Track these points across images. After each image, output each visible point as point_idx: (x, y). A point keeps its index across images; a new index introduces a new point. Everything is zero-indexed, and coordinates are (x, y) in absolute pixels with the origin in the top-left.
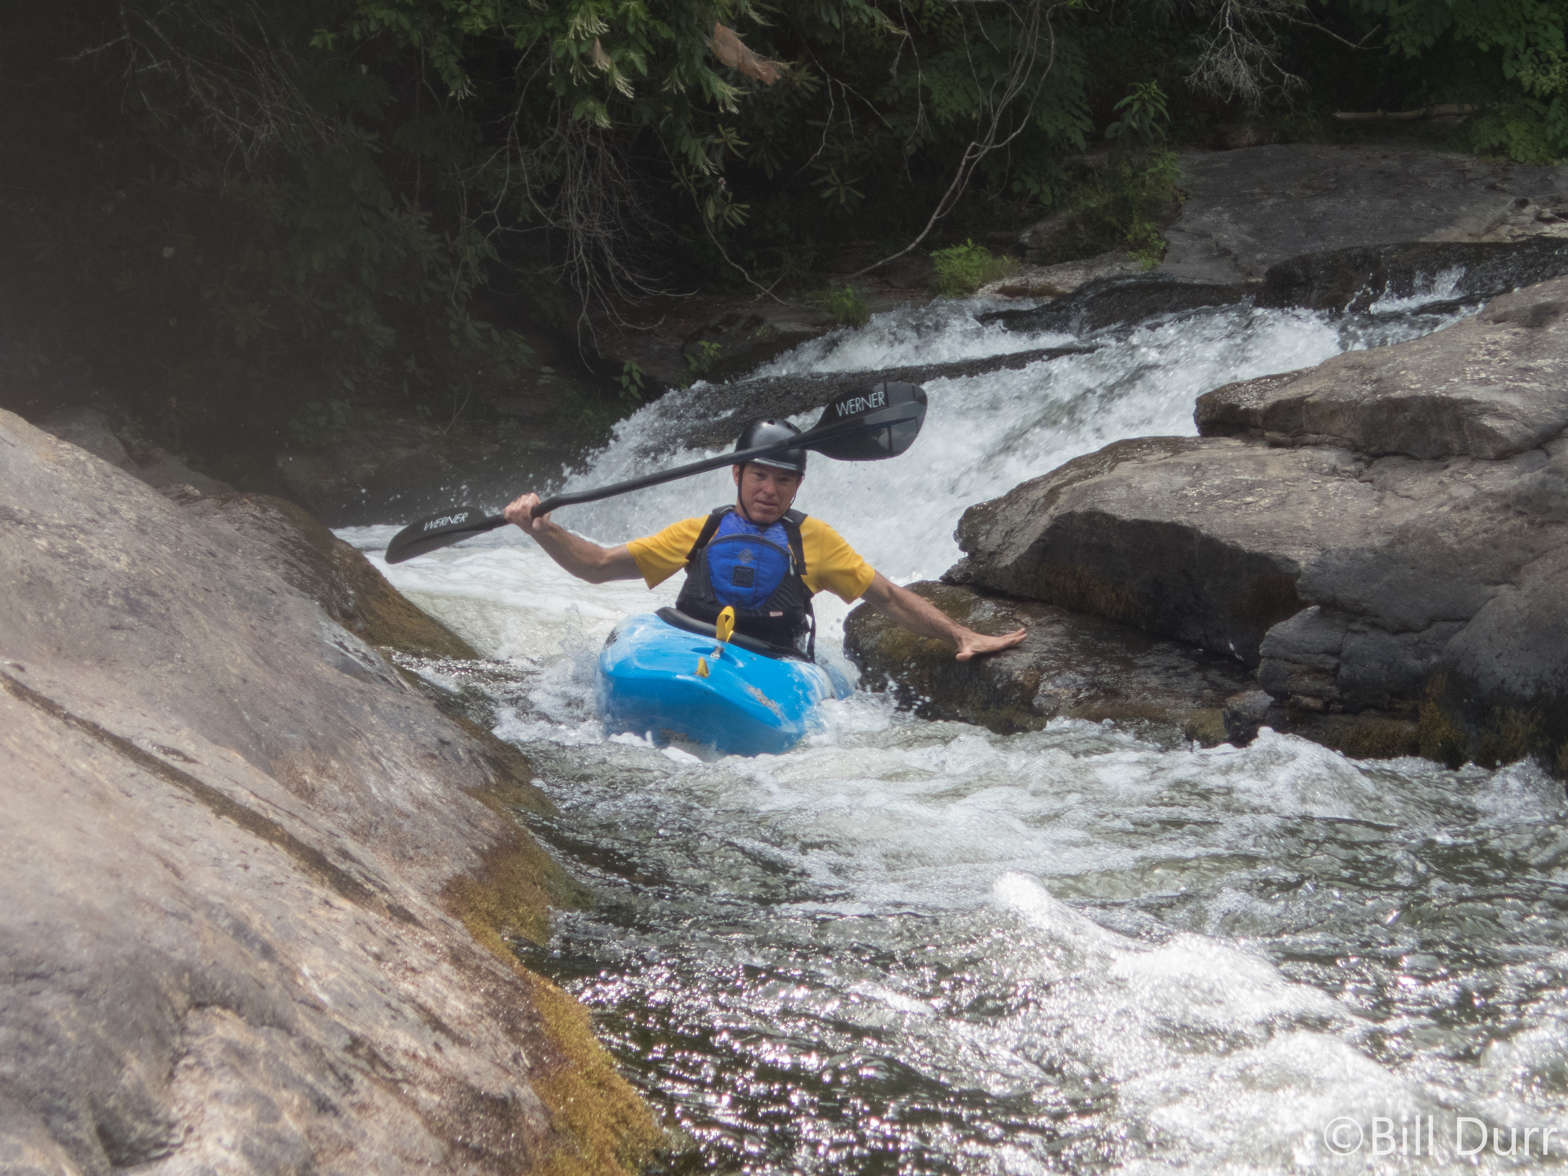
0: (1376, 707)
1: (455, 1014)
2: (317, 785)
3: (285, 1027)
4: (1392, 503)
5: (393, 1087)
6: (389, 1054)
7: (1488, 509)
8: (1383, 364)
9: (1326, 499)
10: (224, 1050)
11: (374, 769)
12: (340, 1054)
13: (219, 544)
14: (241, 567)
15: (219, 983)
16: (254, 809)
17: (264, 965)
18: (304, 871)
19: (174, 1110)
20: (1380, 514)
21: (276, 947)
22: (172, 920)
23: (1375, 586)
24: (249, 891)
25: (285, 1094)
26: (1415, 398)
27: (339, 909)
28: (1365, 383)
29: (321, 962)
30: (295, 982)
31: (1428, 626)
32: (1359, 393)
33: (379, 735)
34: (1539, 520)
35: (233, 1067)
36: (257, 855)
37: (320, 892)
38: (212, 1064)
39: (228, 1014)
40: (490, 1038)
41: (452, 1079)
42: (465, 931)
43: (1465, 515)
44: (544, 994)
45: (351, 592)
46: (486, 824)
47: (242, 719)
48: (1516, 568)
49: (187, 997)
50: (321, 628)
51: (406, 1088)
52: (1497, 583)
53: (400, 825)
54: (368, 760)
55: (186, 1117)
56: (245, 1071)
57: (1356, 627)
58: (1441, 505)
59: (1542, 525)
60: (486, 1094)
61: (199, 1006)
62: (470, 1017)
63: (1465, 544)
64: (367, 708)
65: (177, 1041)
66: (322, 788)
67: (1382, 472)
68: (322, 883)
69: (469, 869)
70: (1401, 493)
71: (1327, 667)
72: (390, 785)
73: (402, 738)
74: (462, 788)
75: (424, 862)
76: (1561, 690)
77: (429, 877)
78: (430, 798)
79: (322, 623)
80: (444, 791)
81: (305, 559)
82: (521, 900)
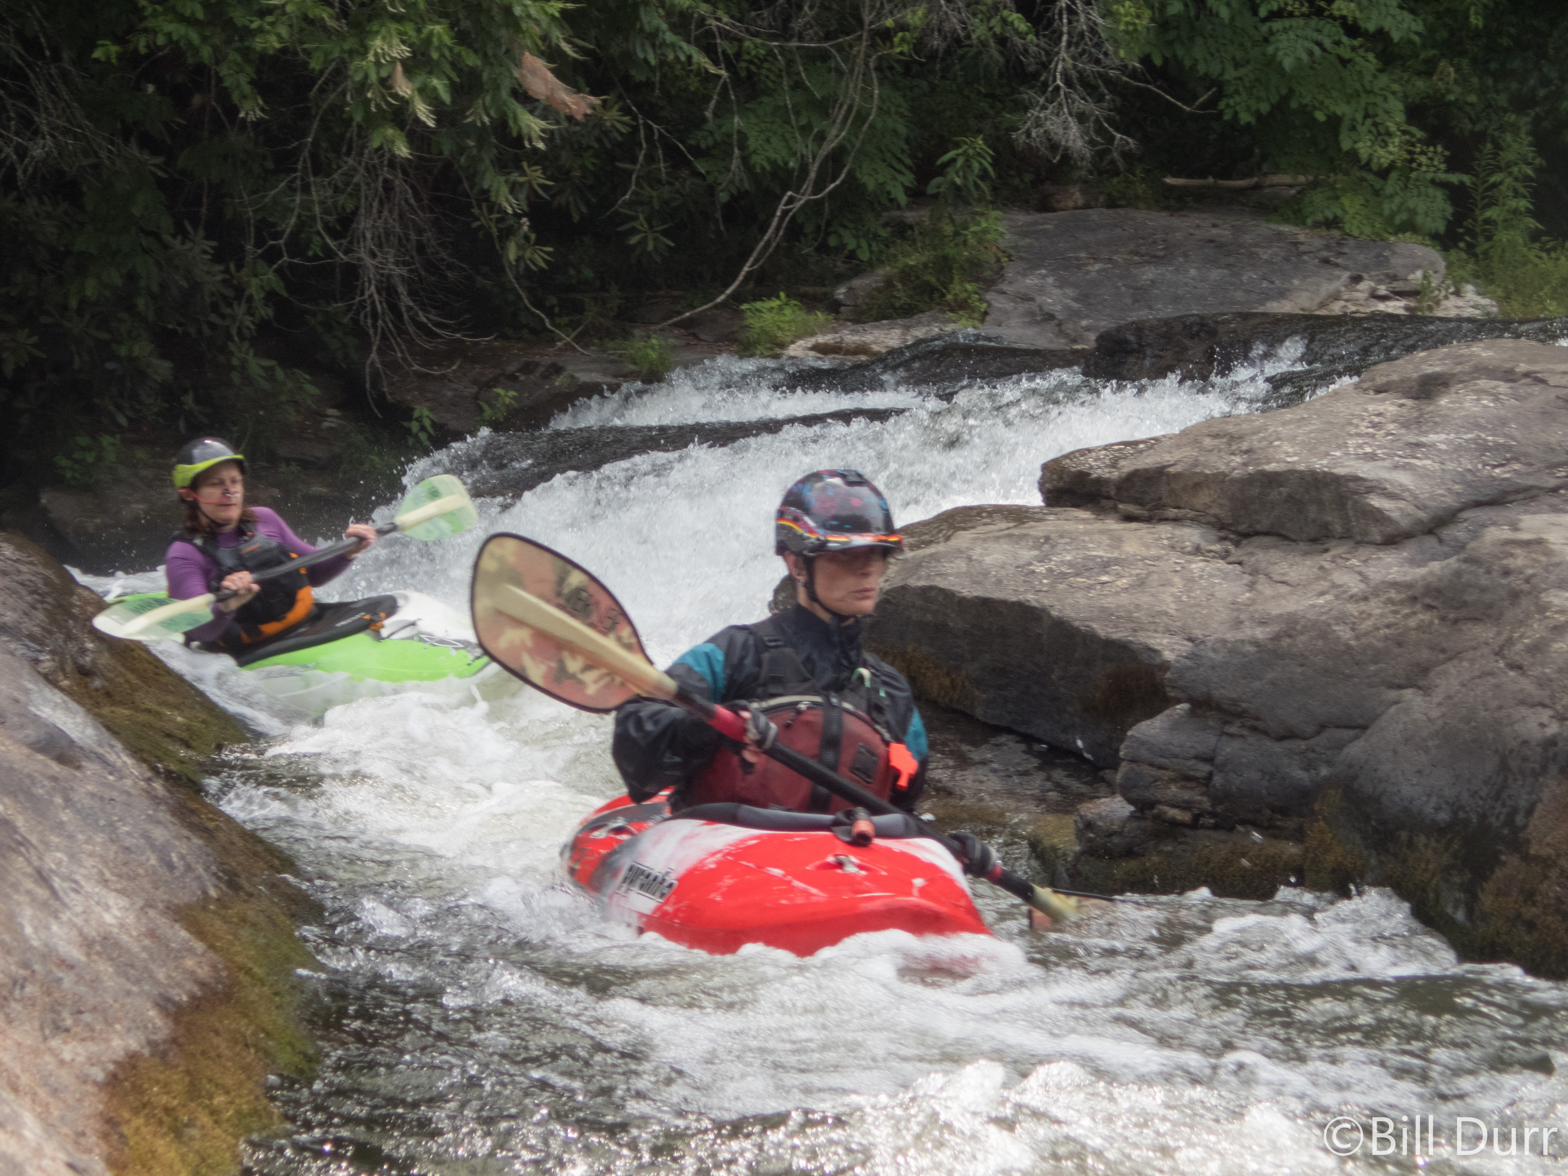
0: (1254, 823)
4: (1266, 589)
7: (1391, 601)
8: (1254, 433)
9: (1190, 581)
20: (1253, 601)
23: (1257, 684)
26: (1292, 472)
28: (1233, 454)
31: (1318, 733)
32: (1227, 464)
33: (71, 837)
34: (1452, 616)
43: (1363, 606)
45: (90, 646)
46: (189, 963)
48: (1425, 670)
50: (27, 692)
52: (1400, 687)
53: (59, 980)
57: (1233, 729)
58: (1322, 594)
59: (1456, 621)
63: (1364, 640)
64: (58, 800)
67: (1251, 554)
69: (151, 1043)
70: (1277, 578)
71: (1198, 774)
72: (52, 920)
73: (99, 840)
74: (168, 908)
75: (86, 1034)
76: (1483, 817)
77: (89, 1058)
78: (116, 930)
79: (30, 686)
80: (138, 919)
81: (39, 606)
82: (217, 1085)
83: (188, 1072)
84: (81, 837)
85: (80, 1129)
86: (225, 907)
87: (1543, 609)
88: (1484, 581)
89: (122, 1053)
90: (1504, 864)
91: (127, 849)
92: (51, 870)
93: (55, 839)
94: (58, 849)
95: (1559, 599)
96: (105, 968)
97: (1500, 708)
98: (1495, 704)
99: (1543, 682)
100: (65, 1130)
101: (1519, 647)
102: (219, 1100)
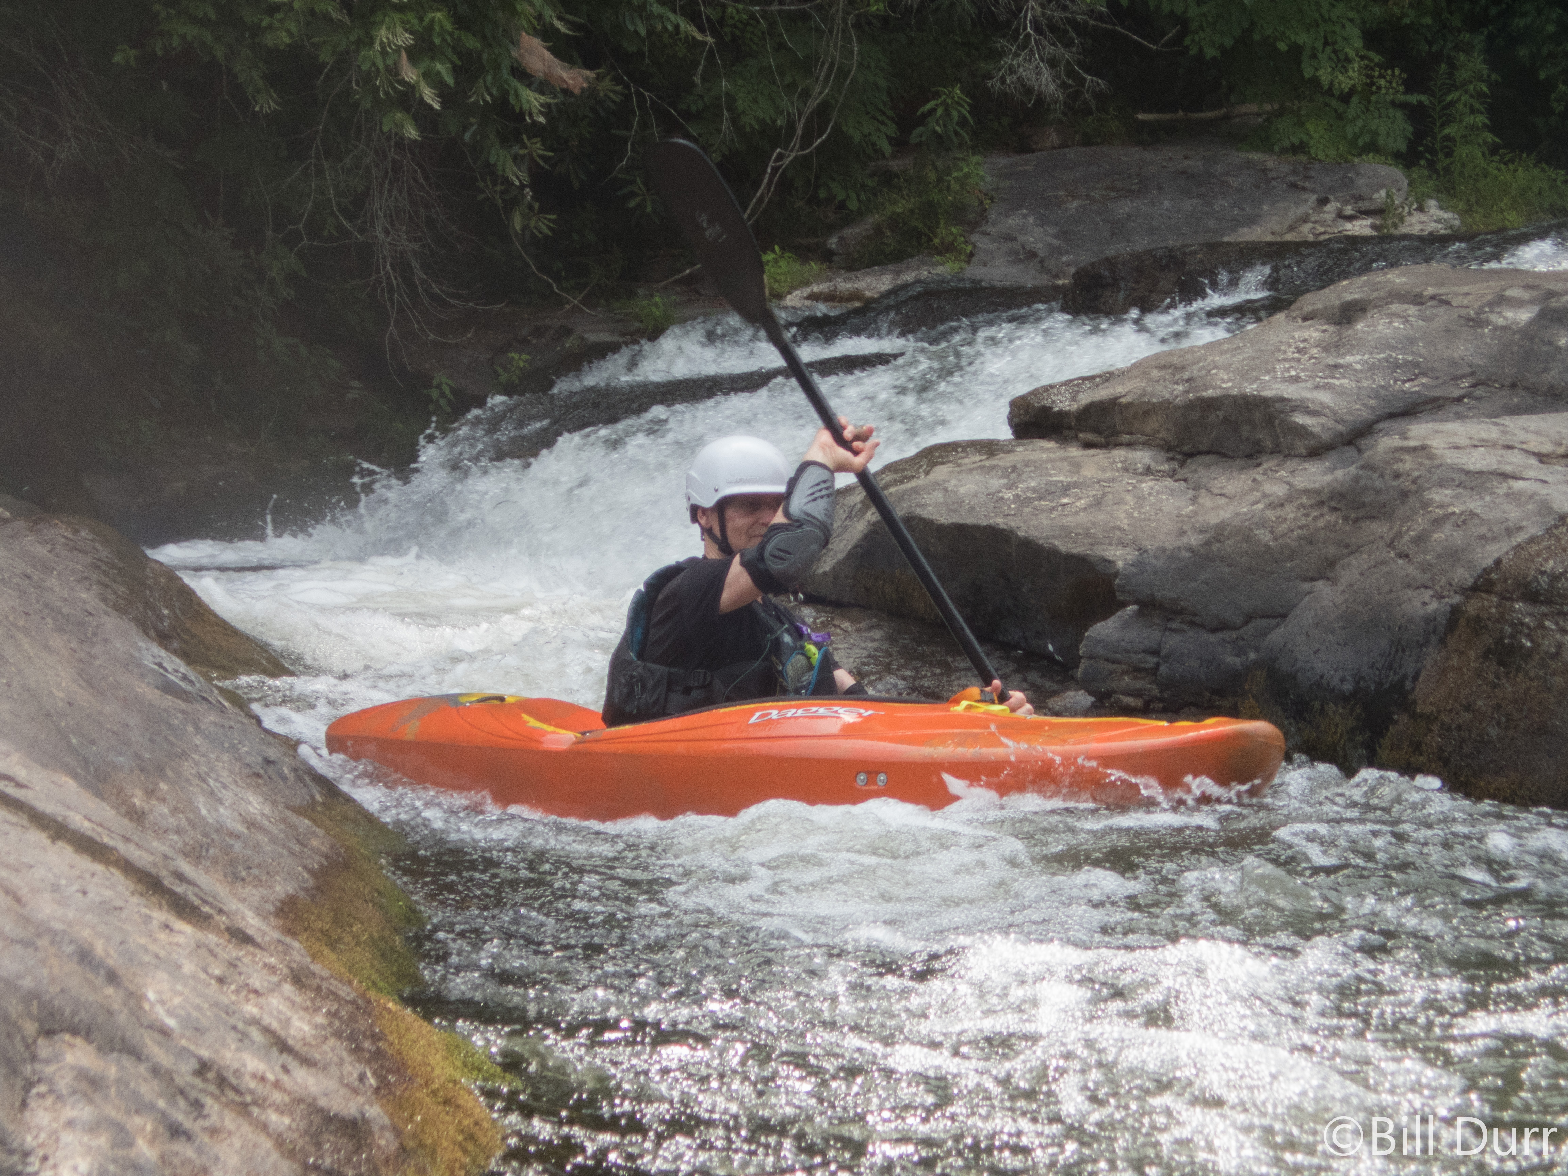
0: (1196, 705)
1: (300, 1035)
2: (146, 807)
3: (134, 1052)
4: (1206, 501)
5: (243, 1109)
6: (238, 1078)
7: (1302, 506)
8: (1194, 364)
9: (1141, 499)
10: (76, 1078)
11: (203, 791)
12: (189, 1079)
13: (34, 567)
14: (57, 589)
15: (68, 1011)
16: (89, 833)
17: (110, 991)
18: (141, 895)
19: (29, 1138)
20: (1196, 513)
21: (121, 972)
22: (19, 949)
23: (1193, 585)
24: (89, 917)
25: (138, 1120)
26: (1227, 397)
27: (180, 932)
28: (1176, 383)
29: (166, 986)
30: (141, 1008)
31: (1246, 623)
32: (1172, 393)
33: (204, 756)
34: (1353, 515)
35: (85, 1095)
36: (96, 880)
37: (160, 915)
38: (64, 1092)
39: (78, 1041)
40: (335, 1059)
41: (301, 1101)
42: (303, 952)
43: (1279, 512)
44: (385, 1013)
45: (166, 612)
46: (315, 843)
47: (69, 743)
48: (1332, 563)
49: (37, 1025)
50: (139, 649)
51: (255, 1111)
52: (1313, 579)
53: (231, 846)
54: (196, 781)
55: (41, 1146)
56: (97, 1097)
57: (1174, 625)
58: (1255, 503)
59: (1357, 520)
60: (336, 1115)
61: (49, 1033)
62: (315, 1037)
63: (1281, 541)
64: (190, 729)
65: (28, 1069)
66: (152, 811)
67: (1195, 471)
68: (160, 907)
69: (302, 888)
70: (1216, 491)
71: (1146, 666)
72: (217, 806)
73: (226, 758)
74: (289, 806)
75: (257, 883)
76: (1379, 684)
77: (262, 898)
78: (259, 817)
79: (140, 644)
80: (272, 810)
81: (119, 579)
82: (354, 918)
83: (332, 909)
84: (213, 756)
86: (330, 809)
87: (1425, 505)
88: (1379, 484)
90: (1396, 722)
91: (248, 766)
92: (206, 774)
95: (1439, 495)
96: (261, 839)
97: (1391, 591)
98: (1386, 588)
99: (1425, 568)
101: (1406, 538)
102: (357, 928)
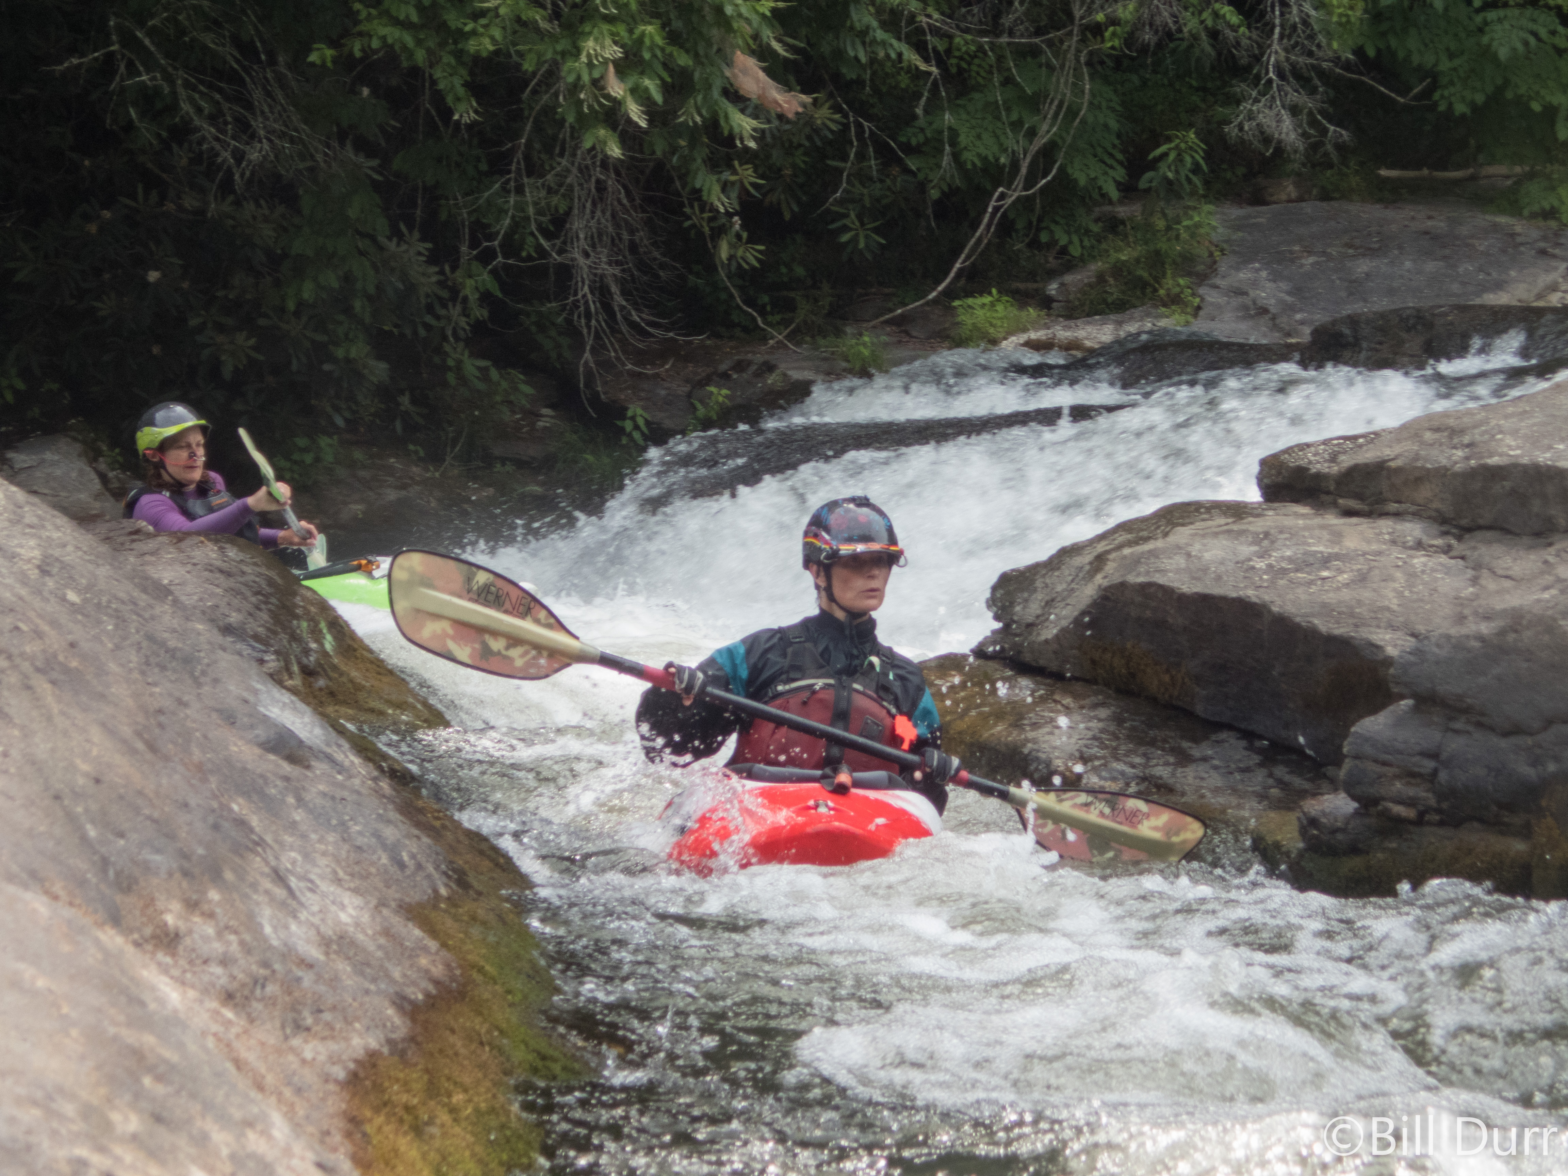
0: (1481, 820)
2: (184, 927)
4: (1490, 584)
8: (1475, 427)
9: (1412, 576)
11: (275, 897)
13: (145, 590)
14: (167, 618)
20: (1477, 596)
23: (1482, 680)
26: (1515, 466)
28: (1455, 448)
31: (1545, 729)
32: (1449, 458)
33: (304, 837)
45: (314, 646)
46: (424, 961)
47: (84, 838)
50: (256, 692)
53: (299, 980)
54: (267, 884)
57: (1458, 725)
58: (1546, 588)
64: (291, 800)
67: (1474, 548)
69: (390, 1042)
70: (1500, 572)
71: (1422, 771)
72: (290, 920)
73: (331, 839)
74: (400, 906)
75: (327, 1033)
77: (330, 1057)
78: (352, 929)
79: (259, 686)
80: (373, 918)
81: (263, 606)
82: (456, 1083)
83: (427, 1071)
84: (313, 836)
85: (325, 1128)
86: (456, 906)
89: (362, 1052)
91: (359, 848)
92: (287, 870)
93: (288, 839)
94: (292, 848)
96: (343, 967)
100: (311, 1129)
102: (458, 1098)
